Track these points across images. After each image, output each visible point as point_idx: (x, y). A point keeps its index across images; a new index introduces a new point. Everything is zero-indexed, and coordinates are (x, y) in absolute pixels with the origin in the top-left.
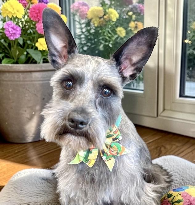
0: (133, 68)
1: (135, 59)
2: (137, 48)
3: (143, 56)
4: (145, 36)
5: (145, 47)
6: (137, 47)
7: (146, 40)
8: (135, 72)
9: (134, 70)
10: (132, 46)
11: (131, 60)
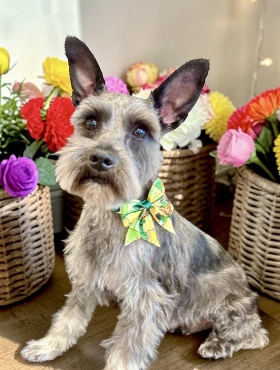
0: (176, 114)
1: (179, 102)
2: (183, 87)
3: (189, 98)
4: (193, 70)
5: (193, 85)
6: (183, 84)
7: (194, 74)
8: (178, 119)
9: (177, 117)
10: (176, 83)
11: (173, 104)
